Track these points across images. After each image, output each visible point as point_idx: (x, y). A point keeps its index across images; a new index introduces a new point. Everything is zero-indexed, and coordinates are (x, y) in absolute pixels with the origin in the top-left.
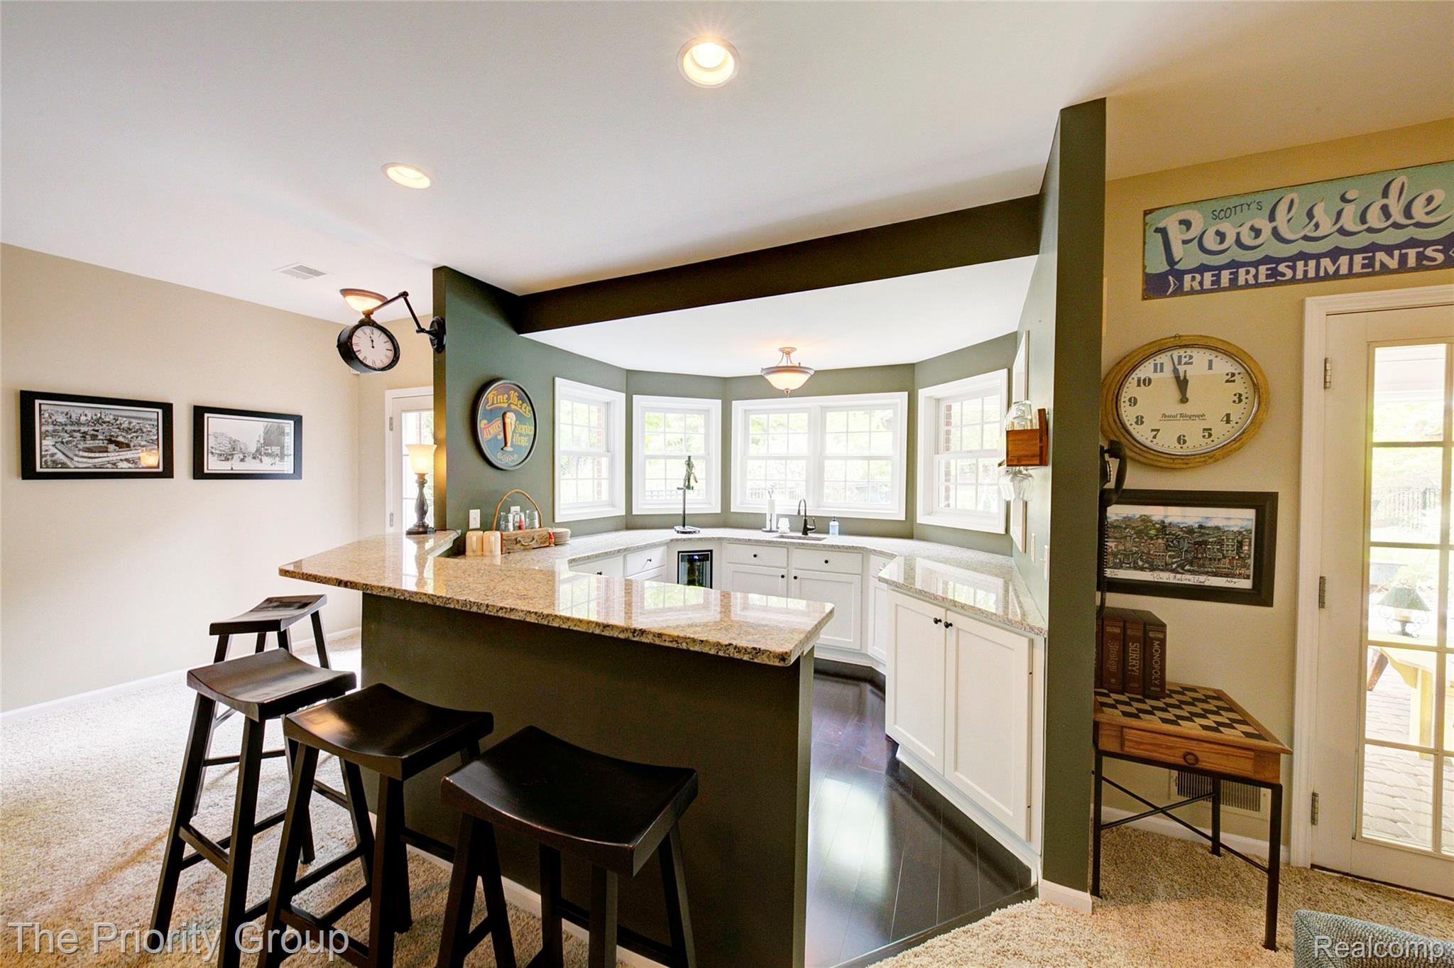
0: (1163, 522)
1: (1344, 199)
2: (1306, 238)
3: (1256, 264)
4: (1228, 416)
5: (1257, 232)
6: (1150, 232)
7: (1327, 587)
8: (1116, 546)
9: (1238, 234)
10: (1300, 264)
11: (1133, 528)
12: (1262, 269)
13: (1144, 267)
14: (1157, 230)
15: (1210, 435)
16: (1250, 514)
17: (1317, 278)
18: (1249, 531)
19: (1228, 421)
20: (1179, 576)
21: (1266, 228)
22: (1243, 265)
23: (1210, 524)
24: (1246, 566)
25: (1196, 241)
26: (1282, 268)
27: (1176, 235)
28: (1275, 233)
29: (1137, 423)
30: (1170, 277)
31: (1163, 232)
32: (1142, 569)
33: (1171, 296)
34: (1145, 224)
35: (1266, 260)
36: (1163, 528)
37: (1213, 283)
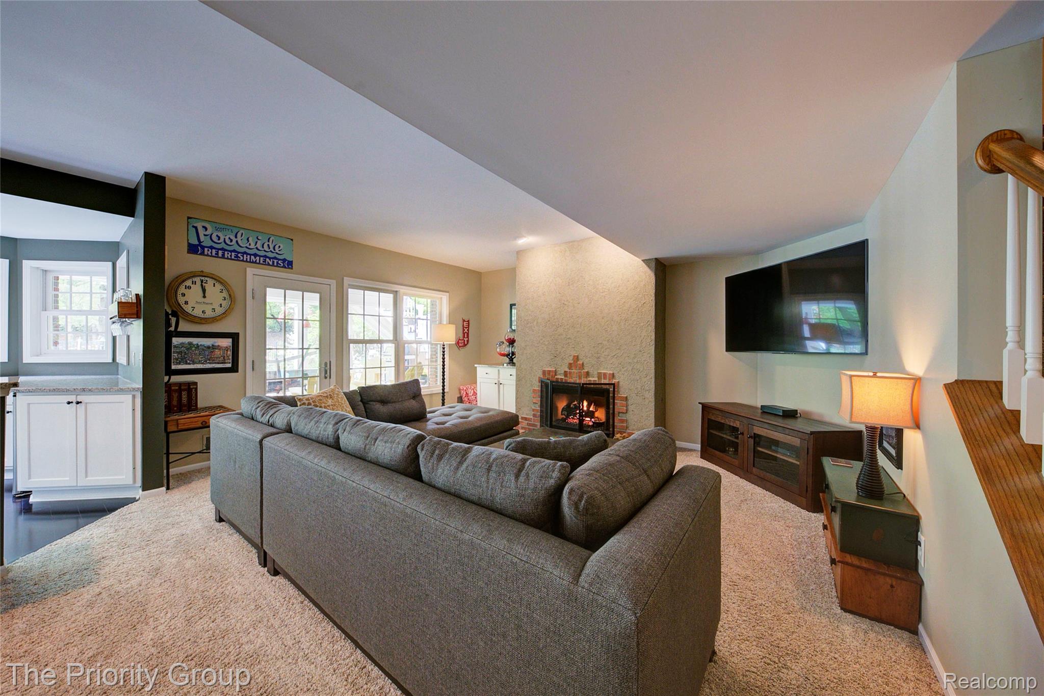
0: (198, 344)
1: (257, 238)
2: (246, 247)
3: (231, 251)
4: (221, 304)
5: (231, 241)
6: (190, 227)
7: (255, 363)
8: (177, 356)
9: (225, 239)
10: (245, 256)
11: (185, 347)
12: (233, 254)
13: (188, 240)
14: (193, 227)
15: (215, 311)
16: (230, 340)
17: (250, 262)
18: (230, 346)
19: (221, 306)
20: (204, 365)
21: (234, 240)
22: (227, 250)
23: (216, 344)
24: (229, 359)
25: (209, 236)
26: (239, 255)
27: (201, 232)
28: (237, 242)
29: (185, 304)
30: (199, 247)
31: (196, 228)
32: (189, 364)
33: (199, 254)
34: (188, 222)
35: (234, 251)
36: (198, 346)
37: (216, 254)
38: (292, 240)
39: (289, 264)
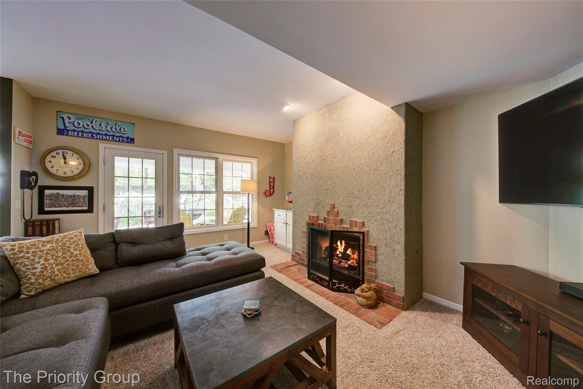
0: (63, 194)
1: (107, 123)
2: (99, 130)
3: (88, 133)
4: (78, 168)
5: (88, 126)
6: (59, 117)
7: (105, 207)
8: (49, 202)
9: (83, 125)
10: (98, 135)
11: (54, 196)
12: (89, 134)
13: (57, 126)
14: (61, 117)
15: (73, 172)
16: (87, 191)
17: (102, 139)
18: (86, 196)
19: (78, 169)
20: (68, 208)
21: (90, 125)
22: (85, 132)
23: (77, 194)
24: (86, 204)
25: (72, 123)
26: (94, 135)
27: (67, 121)
28: (92, 126)
29: (51, 167)
30: (65, 131)
31: (63, 118)
32: (57, 207)
33: (65, 135)
34: (57, 115)
35: (90, 132)
36: (63, 196)
37: (77, 135)
38: (134, 124)
39: (132, 141)
